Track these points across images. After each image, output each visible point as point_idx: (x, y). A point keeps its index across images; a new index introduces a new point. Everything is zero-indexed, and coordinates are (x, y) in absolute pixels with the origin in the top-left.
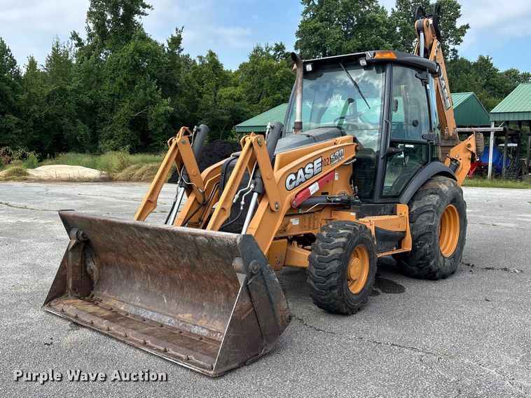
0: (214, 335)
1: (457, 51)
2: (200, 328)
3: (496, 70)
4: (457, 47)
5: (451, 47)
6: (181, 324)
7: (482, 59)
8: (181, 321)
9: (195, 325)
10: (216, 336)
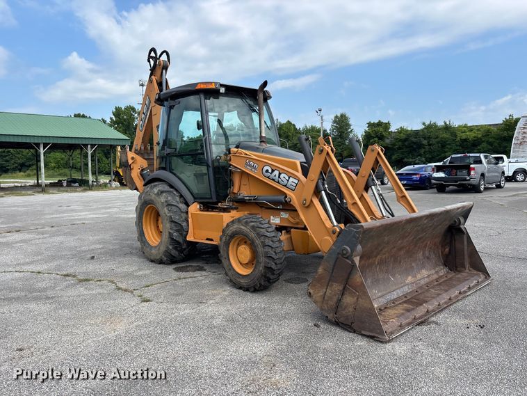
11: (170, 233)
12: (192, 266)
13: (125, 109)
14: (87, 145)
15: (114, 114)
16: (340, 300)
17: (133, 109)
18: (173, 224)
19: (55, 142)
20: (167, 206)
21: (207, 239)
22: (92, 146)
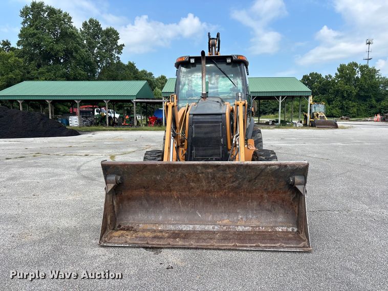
0: (257, 228)
1: (119, 58)
2: (243, 227)
3: (137, 70)
4: (119, 56)
5: (116, 55)
6: (225, 228)
7: (130, 63)
8: (224, 226)
9: (238, 226)
10: (259, 229)
13: (348, 65)
14: (279, 96)
15: (338, 70)
17: (356, 65)
19: (259, 95)
22: (283, 97)
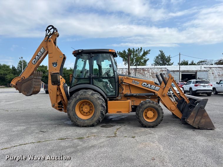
11: (101, 111)
12: (108, 125)
16: (200, 121)
18: (102, 107)
20: (99, 100)
21: (117, 112)
